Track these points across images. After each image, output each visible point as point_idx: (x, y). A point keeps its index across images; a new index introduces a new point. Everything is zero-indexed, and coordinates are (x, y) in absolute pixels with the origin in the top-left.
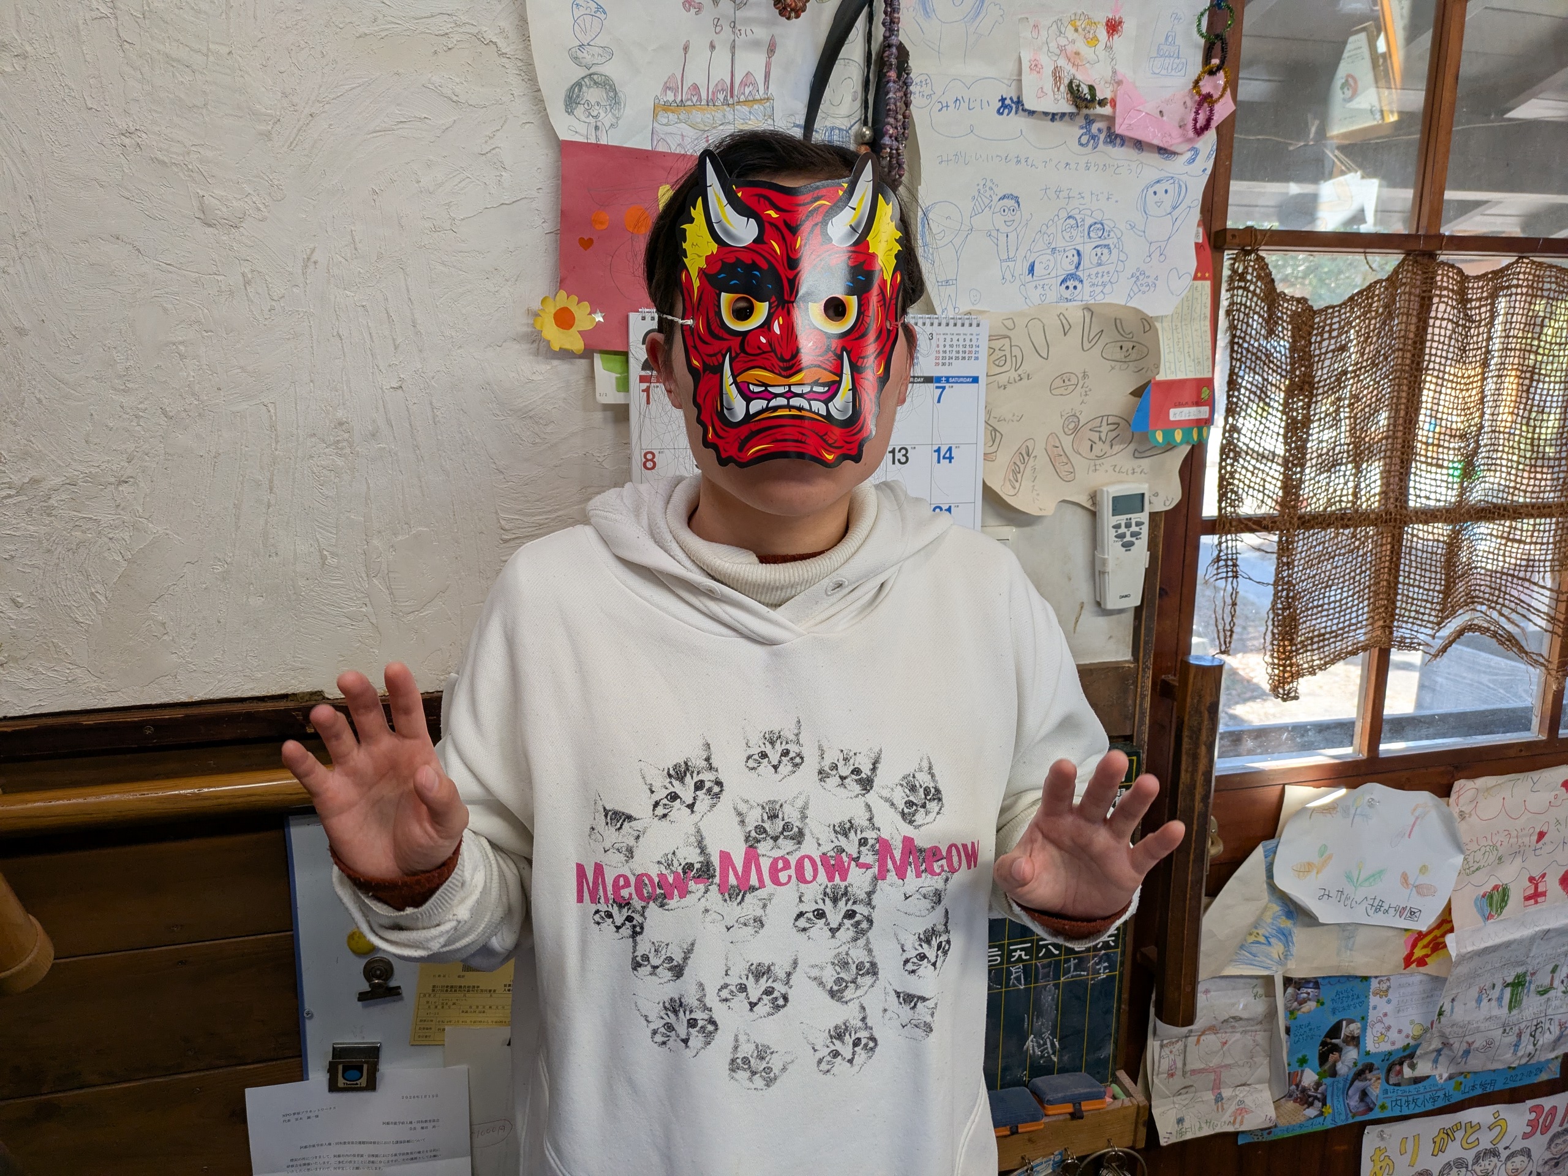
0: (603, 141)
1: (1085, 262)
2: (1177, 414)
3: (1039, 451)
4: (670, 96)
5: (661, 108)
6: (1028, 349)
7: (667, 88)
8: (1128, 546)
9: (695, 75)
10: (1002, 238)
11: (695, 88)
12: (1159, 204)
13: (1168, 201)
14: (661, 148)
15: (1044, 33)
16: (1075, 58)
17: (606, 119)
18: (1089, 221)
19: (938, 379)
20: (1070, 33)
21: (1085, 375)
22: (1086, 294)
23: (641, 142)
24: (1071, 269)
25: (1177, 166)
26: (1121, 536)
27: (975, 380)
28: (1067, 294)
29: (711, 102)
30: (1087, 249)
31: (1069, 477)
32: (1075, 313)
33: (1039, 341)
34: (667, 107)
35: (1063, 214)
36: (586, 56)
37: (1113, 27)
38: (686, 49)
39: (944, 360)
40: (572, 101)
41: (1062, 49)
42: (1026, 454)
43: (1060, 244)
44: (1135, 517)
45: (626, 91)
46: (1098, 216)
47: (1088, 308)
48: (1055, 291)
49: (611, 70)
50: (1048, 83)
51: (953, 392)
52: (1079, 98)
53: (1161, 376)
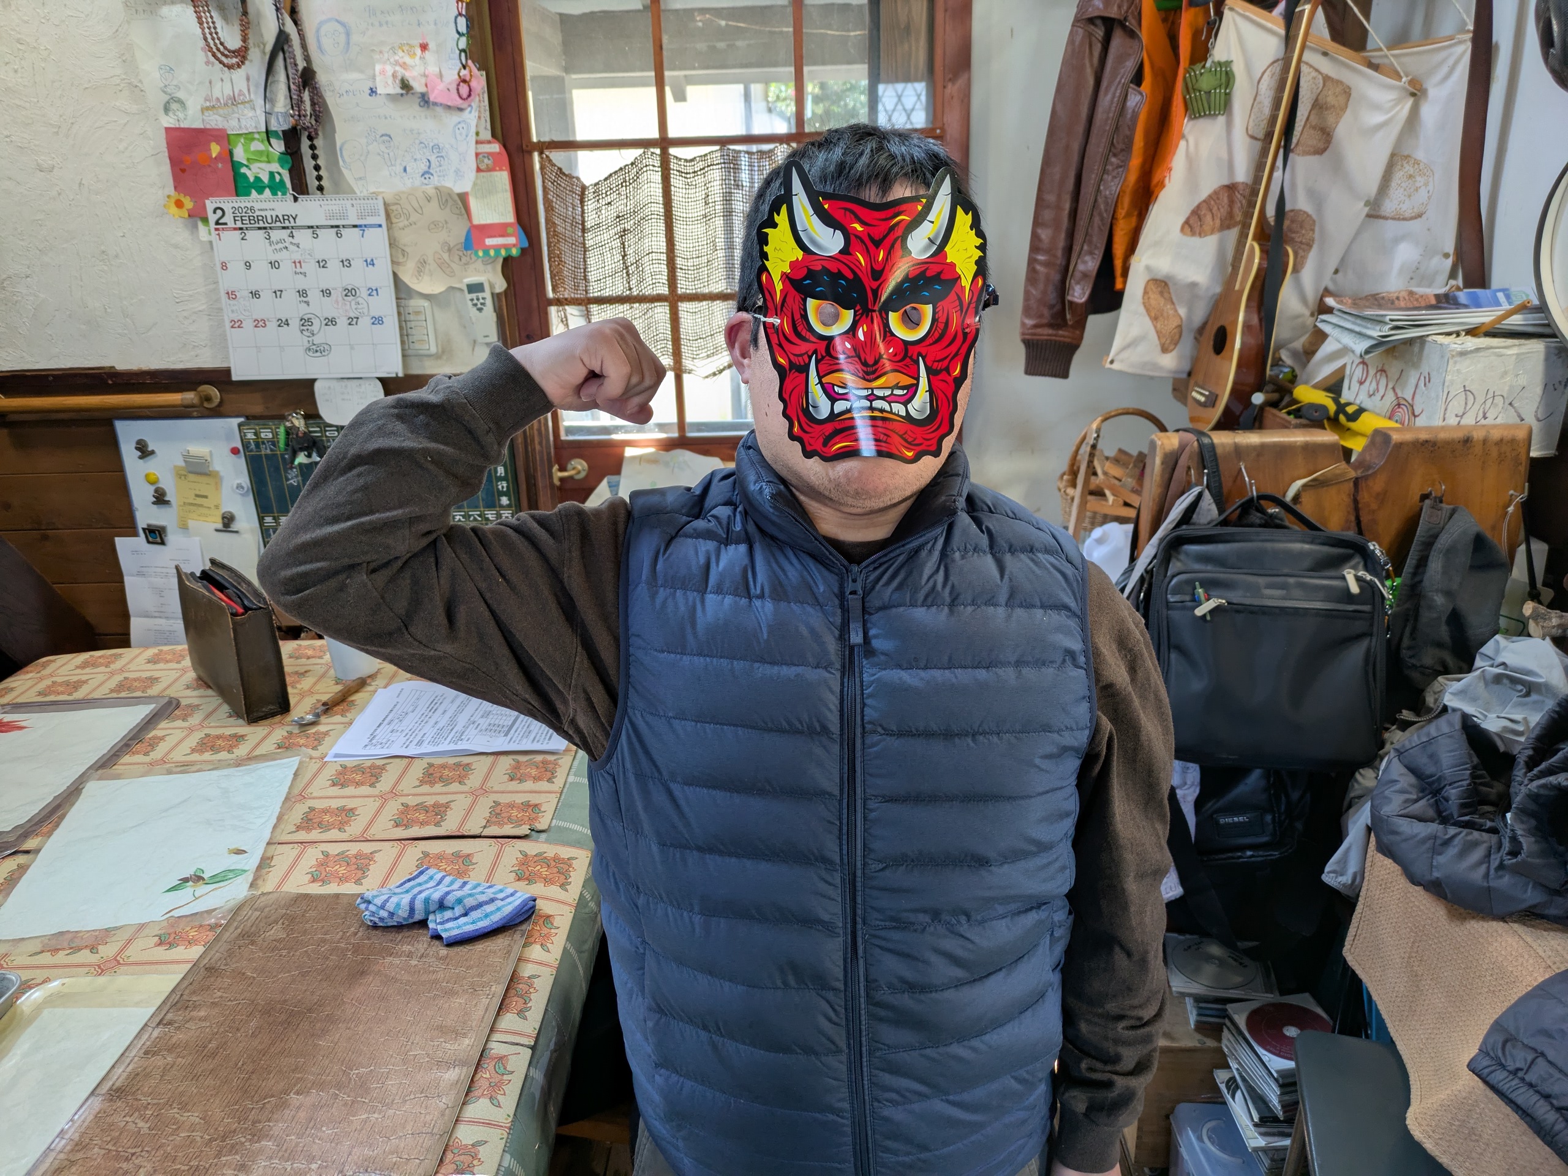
0: (182, 126)
1: (433, 165)
2: (489, 242)
3: (430, 260)
4: (208, 104)
5: (204, 110)
6: (410, 209)
7: (206, 100)
8: (480, 310)
9: (217, 93)
10: (386, 156)
11: (218, 99)
12: (461, 134)
13: (464, 132)
14: (208, 127)
15: (386, 55)
16: (404, 66)
17: (181, 115)
18: (431, 144)
19: (360, 226)
20: (401, 53)
21: (446, 222)
22: (435, 181)
23: (198, 125)
24: (426, 169)
25: (466, 114)
26: (475, 305)
27: (380, 226)
28: (426, 181)
29: (226, 105)
30: (433, 158)
31: (452, 274)
32: (431, 191)
33: (416, 205)
34: (207, 108)
35: (417, 142)
36: (168, 90)
37: (424, 47)
38: (210, 83)
39: (362, 217)
40: (167, 109)
41: (397, 63)
42: (423, 263)
43: (418, 156)
44: (481, 295)
45: (189, 103)
46: (436, 142)
47: (437, 188)
48: (418, 181)
49: (180, 95)
50: (390, 81)
51: (369, 232)
52: (405, 86)
53: (476, 222)
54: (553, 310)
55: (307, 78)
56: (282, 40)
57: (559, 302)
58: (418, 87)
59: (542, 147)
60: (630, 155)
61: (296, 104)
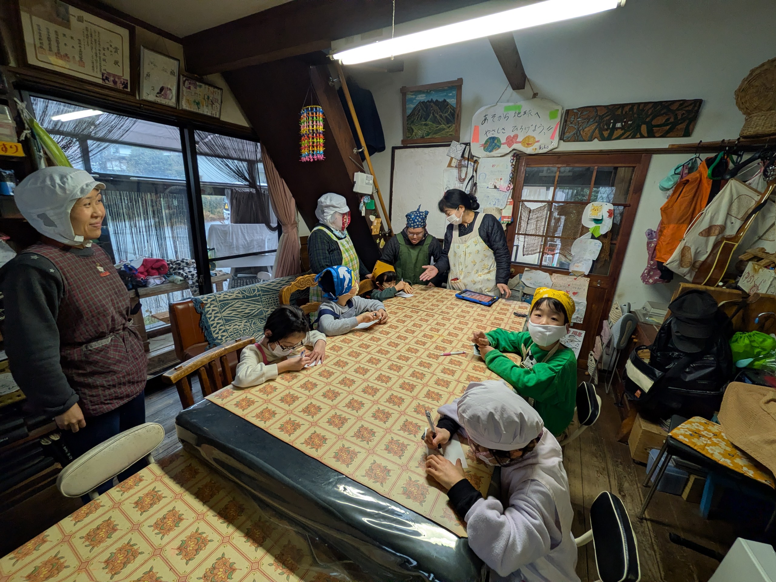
1: (496, 203)
2: (505, 220)
10: (487, 200)
12: (504, 197)
15: (491, 180)
16: (496, 183)
18: (497, 199)
20: (495, 180)
22: (496, 206)
25: (506, 193)
28: (494, 206)
30: (497, 201)
32: (494, 208)
35: (494, 197)
36: (447, 185)
37: (501, 179)
38: (456, 184)
41: (494, 182)
43: (494, 200)
46: (499, 198)
47: (496, 208)
48: (492, 206)
50: (492, 185)
52: (495, 187)
53: (503, 215)
54: (516, 236)
55: (475, 185)
56: (473, 176)
57: (519, 234)
58: (498, 187)
59: (523, 201)
60: (544, 204)
61: (472, 189)
